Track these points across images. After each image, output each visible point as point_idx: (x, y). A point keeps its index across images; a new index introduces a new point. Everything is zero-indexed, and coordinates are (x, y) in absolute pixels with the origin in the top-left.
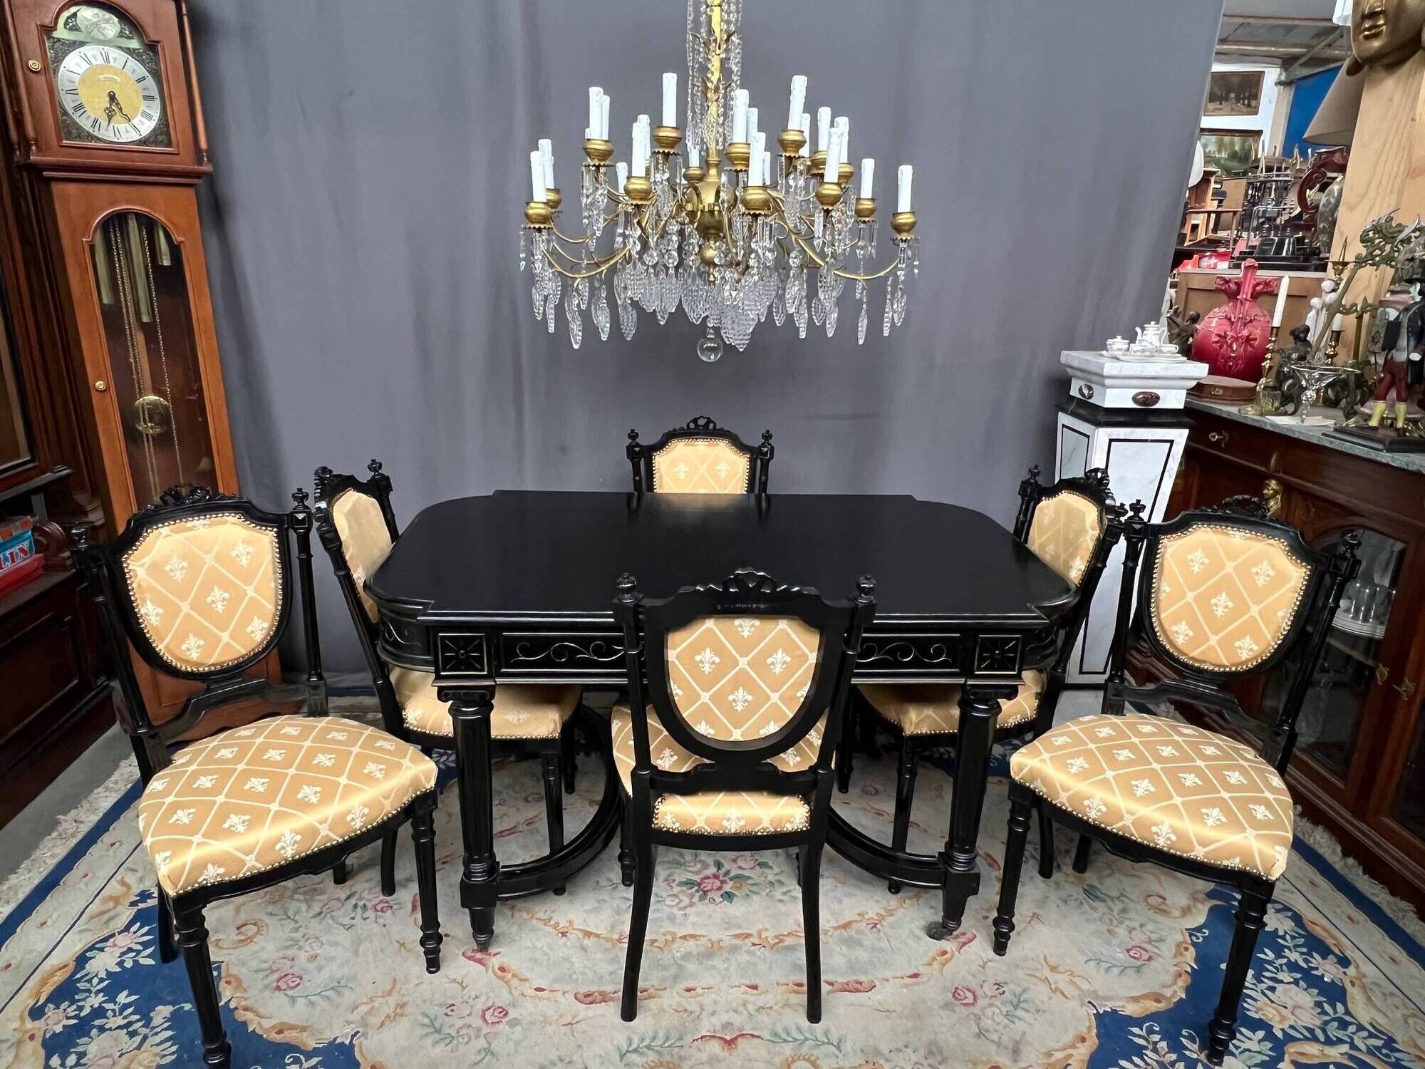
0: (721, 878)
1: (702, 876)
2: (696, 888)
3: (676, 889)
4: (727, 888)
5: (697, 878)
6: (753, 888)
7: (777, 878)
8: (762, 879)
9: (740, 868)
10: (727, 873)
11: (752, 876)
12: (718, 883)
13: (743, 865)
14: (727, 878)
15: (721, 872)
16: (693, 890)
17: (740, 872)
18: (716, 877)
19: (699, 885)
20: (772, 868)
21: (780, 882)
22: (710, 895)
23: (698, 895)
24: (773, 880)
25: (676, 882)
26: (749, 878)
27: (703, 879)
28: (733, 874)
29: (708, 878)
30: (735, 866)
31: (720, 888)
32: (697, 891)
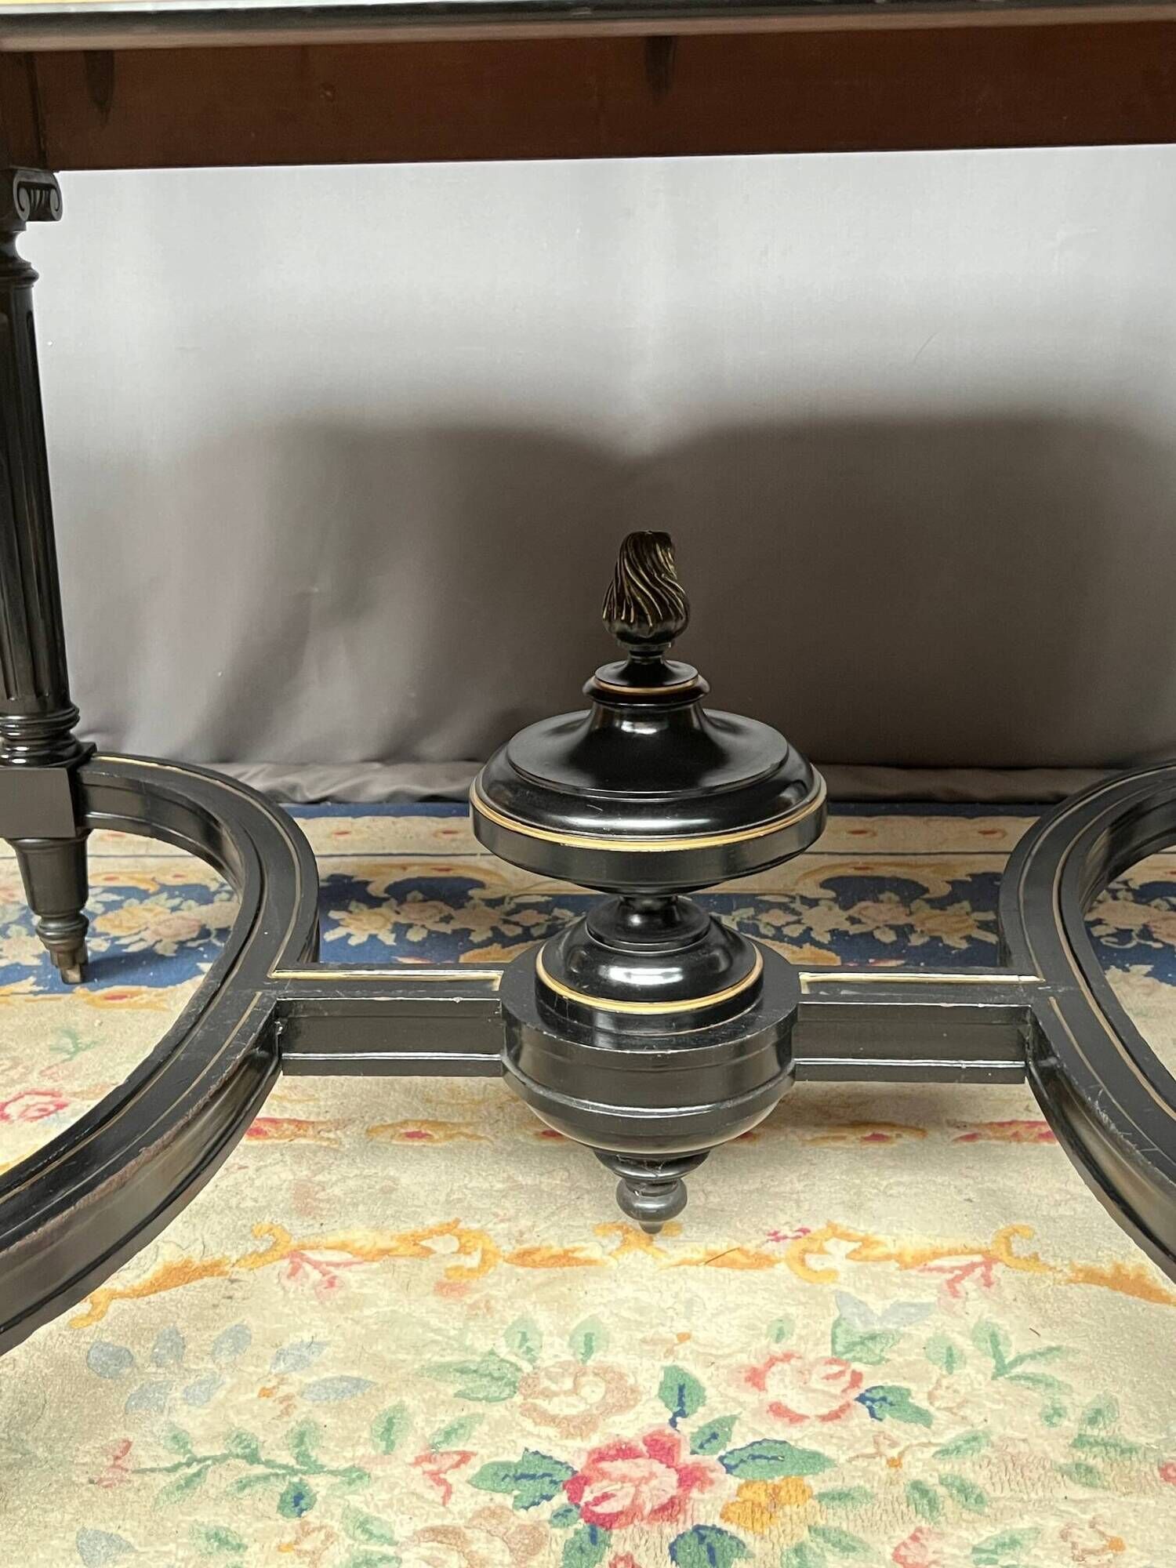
0: (685, 1457)
1: (596, 1441)
2: (561, 1499)
3: (467, 1501)
4: (705, 1508)
5: (573, 1453)
6: (835, 1518)
7: (945, 1468)
8: (880, 1469)
9: (778, 1410)
10: (712, 1436)
11: (829, 1451)
12: (666, 1482)
13: (795, 1401)
14: (710, 1459)
15: (687, 1427)
16: (546, 1510)
17: (779, 1431)
18: (660, 1448)
19: (577, 1484)
20: (922, 1417)
21: (965, 1491)
22: (620, 1541)
23: (561, 1535)
24: (931, 1481)
25: (471, 1469)
26: (815, 1461)
27: (600, 1456)
28: (739, 1439)
29: (625, 1452)
30: (751, 1397)
31: (669, 1509)
32: (561, 1516)
